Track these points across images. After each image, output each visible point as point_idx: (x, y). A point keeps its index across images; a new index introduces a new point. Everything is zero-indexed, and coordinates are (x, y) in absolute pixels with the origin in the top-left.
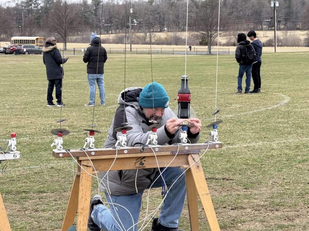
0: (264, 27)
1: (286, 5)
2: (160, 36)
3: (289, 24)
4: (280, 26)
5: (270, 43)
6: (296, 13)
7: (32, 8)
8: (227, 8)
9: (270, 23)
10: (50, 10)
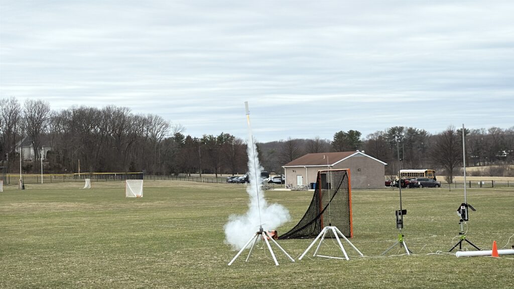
7: (395, 141)
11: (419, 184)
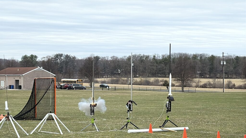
0: (197, 76)
1: (210, 63)
2: (137, 80)
3: (212, 75)
4: (207, 76)
5: (205, 85)
6: (216, 68)
7: (58, 62)
8: (175, 64)
9: (201, 74)
10: (68, 63)
11: (74, 87)
